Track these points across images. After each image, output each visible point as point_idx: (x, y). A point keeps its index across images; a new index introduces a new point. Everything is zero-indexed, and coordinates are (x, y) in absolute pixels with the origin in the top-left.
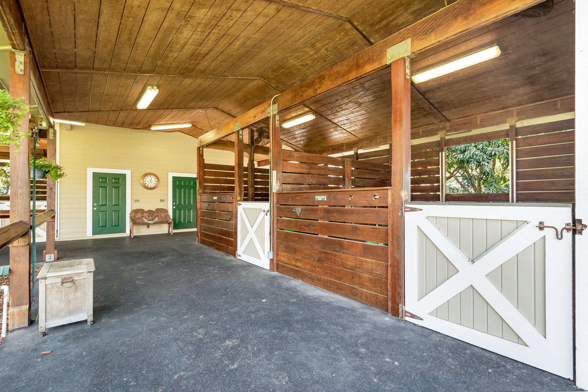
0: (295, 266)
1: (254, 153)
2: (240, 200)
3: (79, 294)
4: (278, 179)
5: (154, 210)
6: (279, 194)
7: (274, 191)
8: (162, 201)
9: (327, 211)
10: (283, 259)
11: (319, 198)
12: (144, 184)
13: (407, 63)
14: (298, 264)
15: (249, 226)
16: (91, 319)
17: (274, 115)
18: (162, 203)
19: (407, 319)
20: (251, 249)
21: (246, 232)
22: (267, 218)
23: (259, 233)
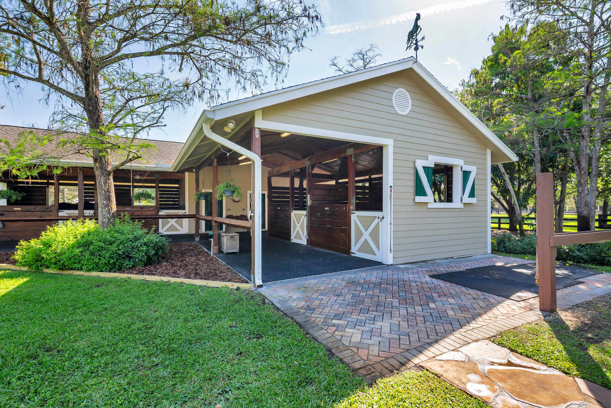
0: (318, 241)
1: (303, 178)
2: (293, 210)
3: (235, 243)
4: (310, 198)
5: (239, 216)
6: (310, 206)
7: (309, 205)
8: (244, 210)
9: (329, 214)
10: (312, 239)
11: (326, 209)
12: (233, 199)
13: (353, 157)
14: (319, 240)
15: (297, 223)
16: (238, 252)
17: (308, 167)
18: (244, 211)
19: (352, 255)
20: (298, 236)
21: (295, 227)
22: (305, 219)
23: (302, 227)
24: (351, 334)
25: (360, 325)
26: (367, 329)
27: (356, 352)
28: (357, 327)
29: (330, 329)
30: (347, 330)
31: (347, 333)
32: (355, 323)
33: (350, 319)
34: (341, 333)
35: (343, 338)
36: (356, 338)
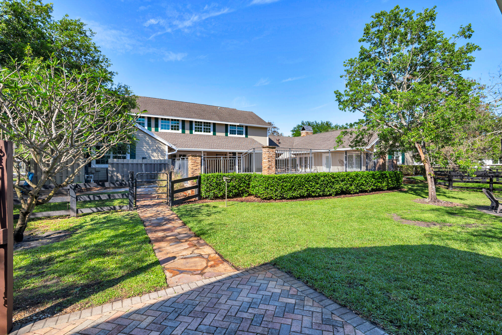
24: (276, 287)
25: (267, 297)
26: (261, 292)
27: (273, 276)
28: (270, 294)
29: (294, 291)
30: (279, 291)
31: (280, 287)
32: (272, 299)
33: (276, 303)
34: (284, 288)
35: (282, 284)
36: (272, 284)
